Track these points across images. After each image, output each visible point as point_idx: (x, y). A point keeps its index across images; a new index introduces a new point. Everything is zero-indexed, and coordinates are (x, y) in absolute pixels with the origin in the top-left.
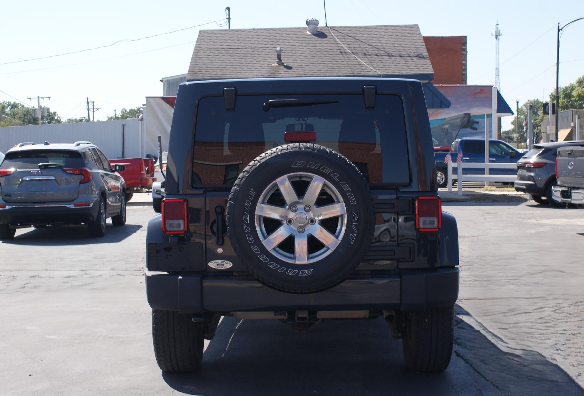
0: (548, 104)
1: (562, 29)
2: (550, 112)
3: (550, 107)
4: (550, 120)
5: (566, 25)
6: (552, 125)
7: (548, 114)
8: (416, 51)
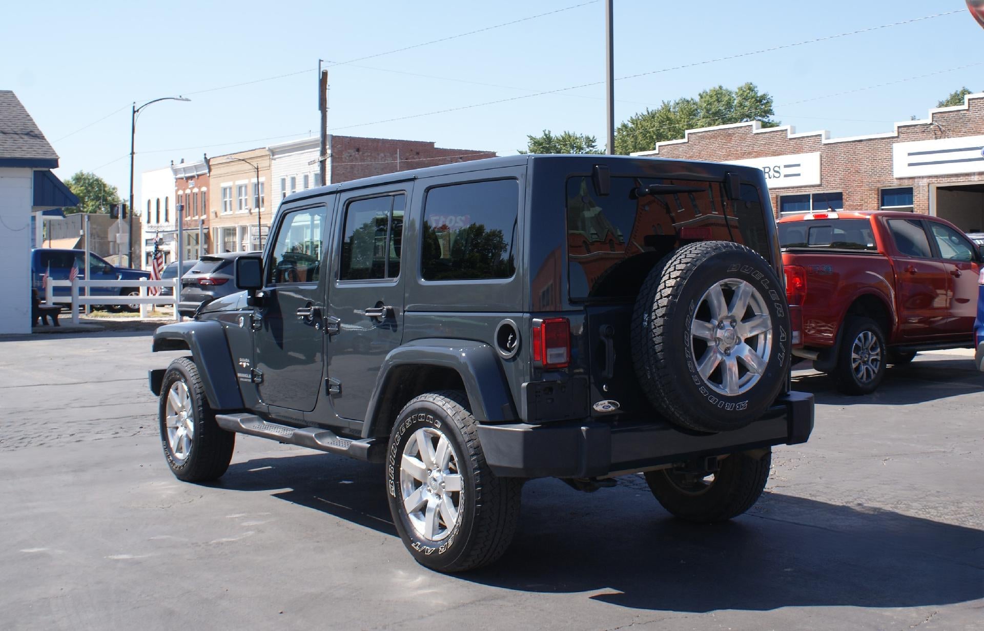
0: (117, 206)
1: (138, 111)
2: (120, 215)
3: (119, 209)
4: (119, 225)
5: (142, 107)
6: (123, 232)
7: (117, 217)
8: (23, 128)
